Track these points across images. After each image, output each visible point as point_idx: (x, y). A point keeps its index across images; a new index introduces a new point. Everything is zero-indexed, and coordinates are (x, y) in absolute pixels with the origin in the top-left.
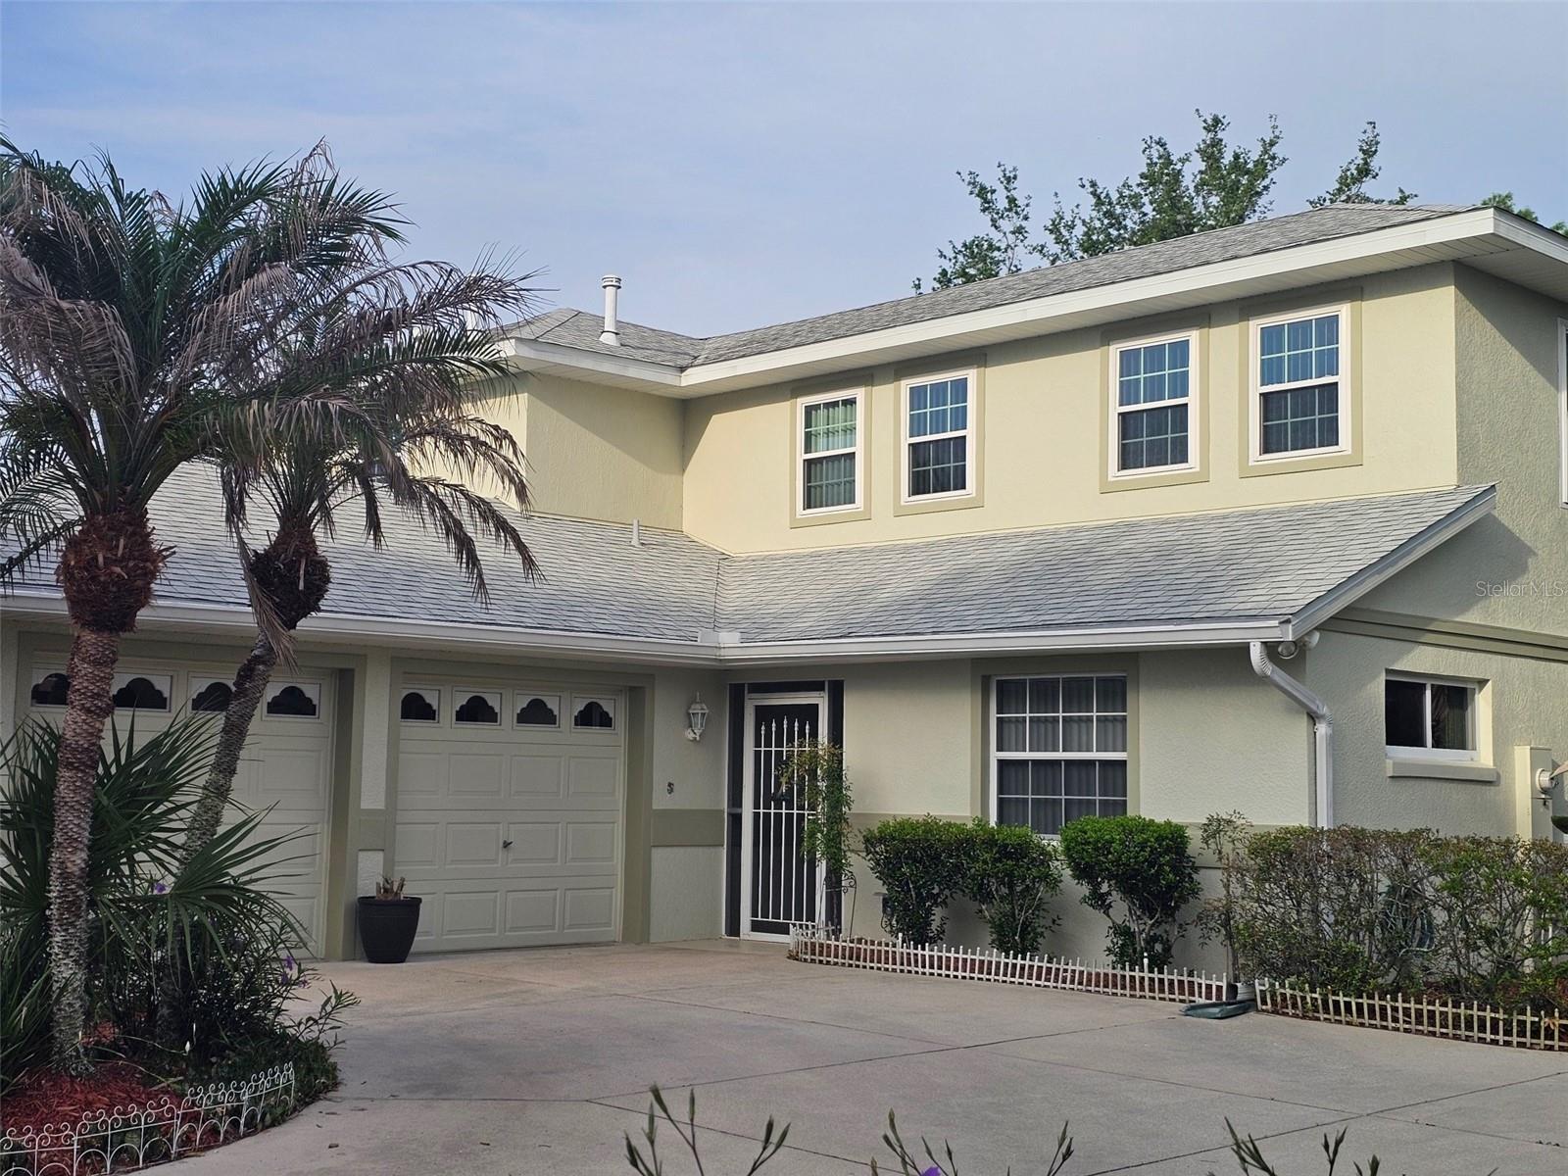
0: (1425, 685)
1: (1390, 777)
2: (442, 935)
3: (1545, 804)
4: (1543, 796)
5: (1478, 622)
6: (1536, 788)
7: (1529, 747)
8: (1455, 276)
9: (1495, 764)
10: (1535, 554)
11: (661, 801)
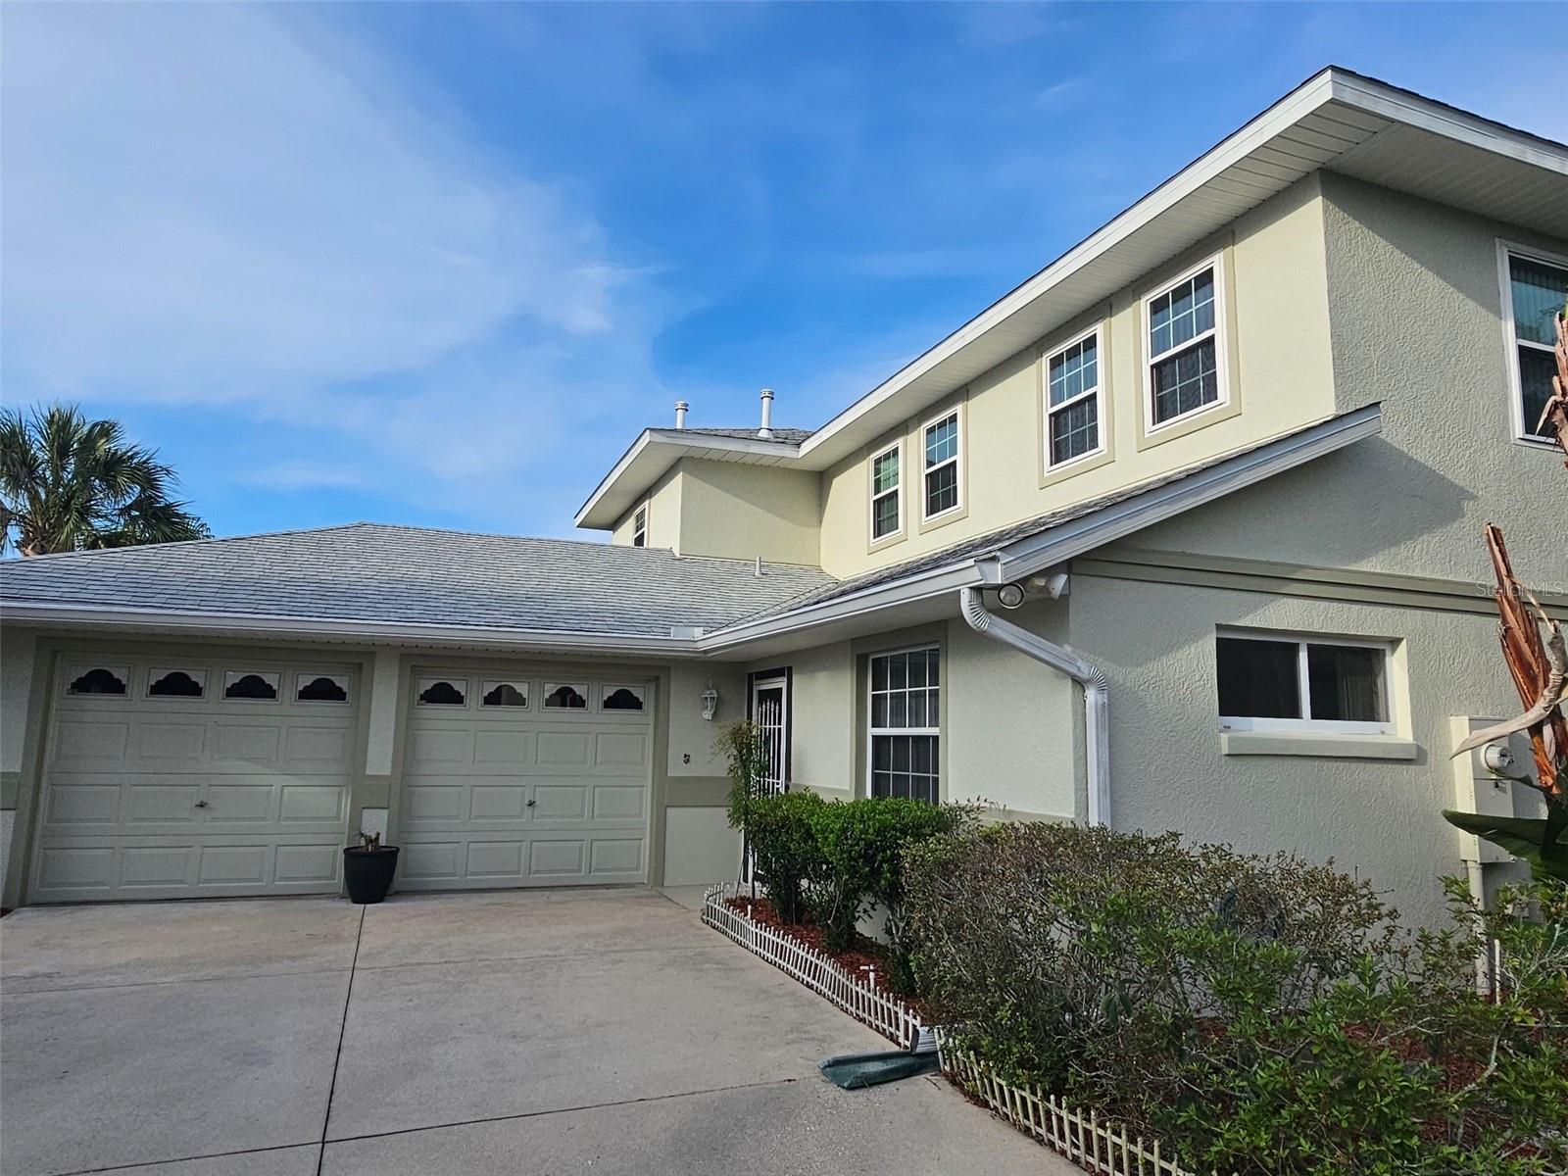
0: (1297, 645)
1: (1227, 755)
2: (466, 875)
3: (1497, 786)
4: (1494, 777)
5: (1378, 570)
6: (1481, 765)
7: (1467, 718)
8: (1323, 186)
9: (1415, 738)
10: (1474, 498)
11: (676, 769)
